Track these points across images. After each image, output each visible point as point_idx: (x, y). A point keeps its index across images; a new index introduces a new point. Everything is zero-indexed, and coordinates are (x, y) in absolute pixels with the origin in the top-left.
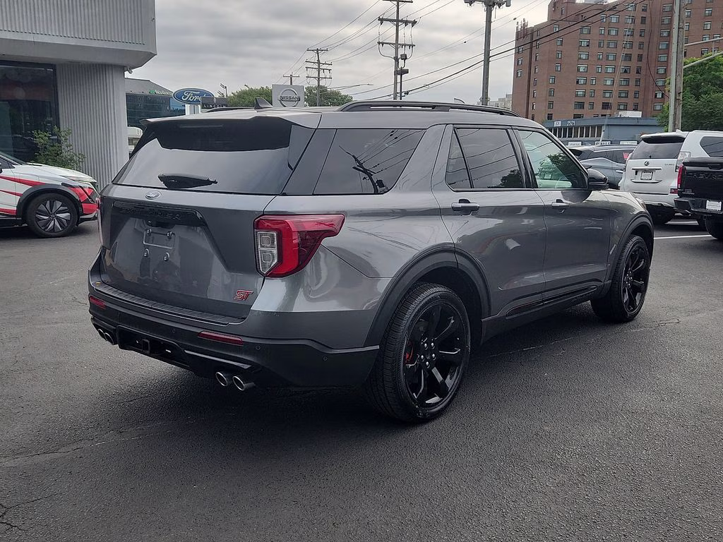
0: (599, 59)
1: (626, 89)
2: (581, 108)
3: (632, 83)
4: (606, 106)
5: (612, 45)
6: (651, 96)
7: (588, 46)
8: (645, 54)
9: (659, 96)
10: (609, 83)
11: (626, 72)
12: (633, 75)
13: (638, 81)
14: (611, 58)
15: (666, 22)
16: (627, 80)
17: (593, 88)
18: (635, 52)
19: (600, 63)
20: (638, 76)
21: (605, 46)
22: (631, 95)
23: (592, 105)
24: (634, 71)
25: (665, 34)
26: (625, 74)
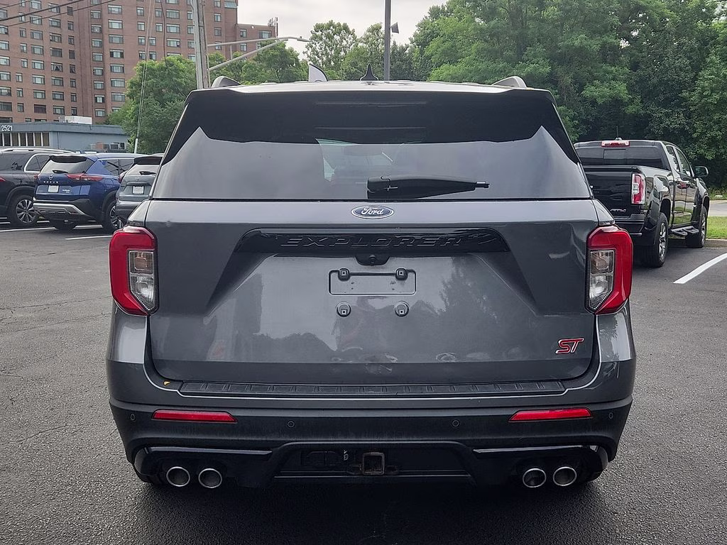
0: (23, 51)
1: (61, 89)
2: (7, 110)
3: (67, 83)
4: (40, 109)
5: (37, 36)
6: (90, 100)
7: (6, 33)
8: (77, 51)
9: (100, 100)
10: (38, 81)
11: (57, 69)
12: (66, 74)
13: (73, 81)
14: (37, 51)
15: (96, 16)
16: (61, 80)
17: (20, 85)
18: (65, 47)
19: (25, 55)
20: (73, 76)
21: (29, 36)
22: (68, 97)
23: (22, 106)
24: (67, 69)
25: (97, 30)
26: (57, 72)
